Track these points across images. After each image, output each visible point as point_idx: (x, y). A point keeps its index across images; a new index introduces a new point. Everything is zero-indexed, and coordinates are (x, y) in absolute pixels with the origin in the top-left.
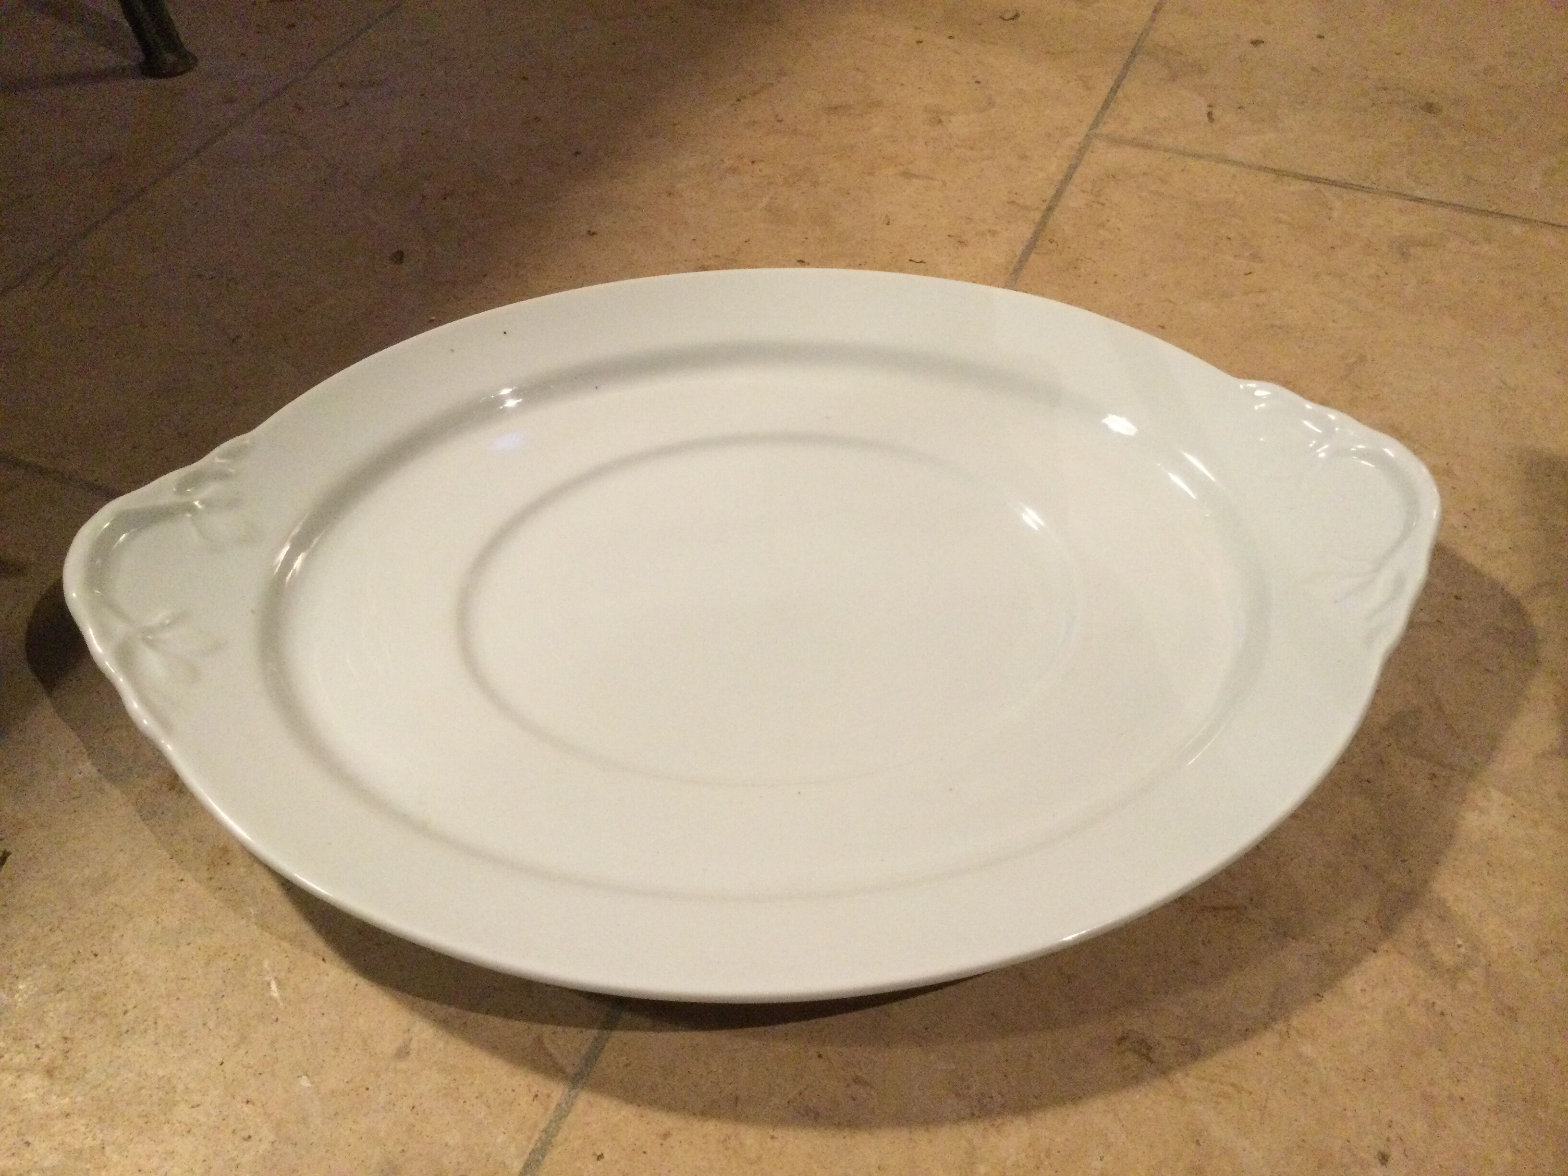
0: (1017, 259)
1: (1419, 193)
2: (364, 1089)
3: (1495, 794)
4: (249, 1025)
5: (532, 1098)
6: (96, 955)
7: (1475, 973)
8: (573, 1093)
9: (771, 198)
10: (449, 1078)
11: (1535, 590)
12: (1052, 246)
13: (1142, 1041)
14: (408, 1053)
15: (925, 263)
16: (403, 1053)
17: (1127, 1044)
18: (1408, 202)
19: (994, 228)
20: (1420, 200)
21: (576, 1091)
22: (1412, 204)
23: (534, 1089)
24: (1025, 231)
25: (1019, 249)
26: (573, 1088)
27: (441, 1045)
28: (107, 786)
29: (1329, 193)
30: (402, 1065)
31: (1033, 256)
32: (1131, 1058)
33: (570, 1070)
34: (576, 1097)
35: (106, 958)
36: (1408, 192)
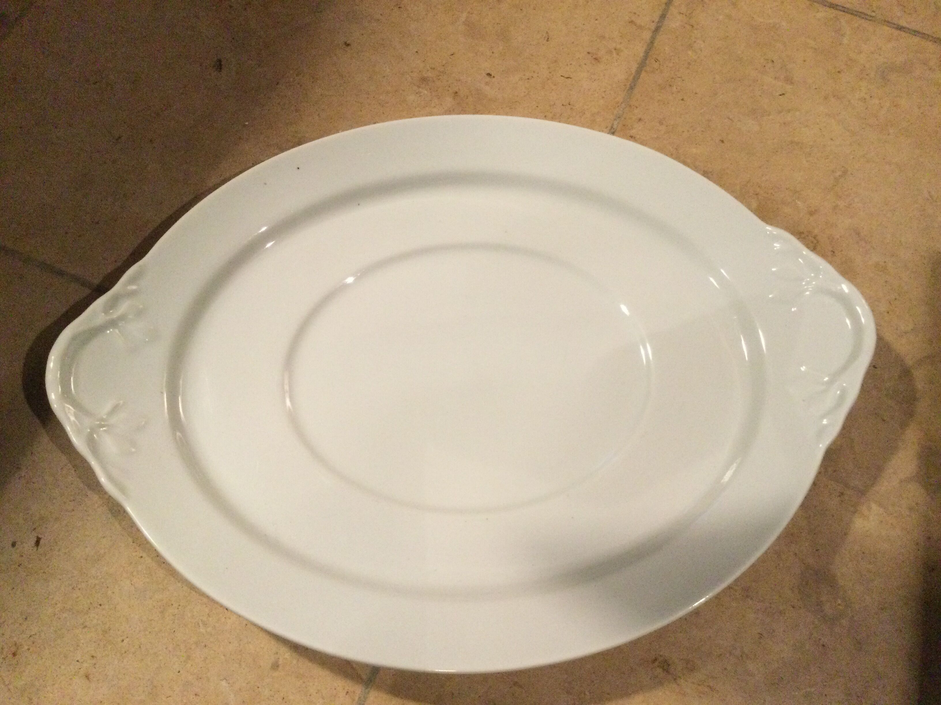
0: (631, 78)
1: (903, 23)
2: (256, 688)
3: (874, 506)
4: (191, 649)
5: (345, 694)
6: (100, 605)
7: (844, 622)
8: (367, 691)
9: (469, 12)
10: (301, 681)
11: (920, 362)
12: (656, 65)
13: (665, 661)
14: (278, 666)
15: (571, 78)
16: (275, 666)
17: (657, 663)
18: (893, 30)
19: (618, 46)
20: (900, 28)
21: (369, 689)
22: (896, 32)
23: (347, 688)
24: (640, 49)
25: (634, 67)
26: (366, 688)
27: (295, 662)
28: (89, 493)
29: (844, 19)
30: (276, 674)
31: (643, 74)
32: (659, 671)
33: (364, 677)
34: (368, 693)
35: (107, 607)
36: (895, 21)
